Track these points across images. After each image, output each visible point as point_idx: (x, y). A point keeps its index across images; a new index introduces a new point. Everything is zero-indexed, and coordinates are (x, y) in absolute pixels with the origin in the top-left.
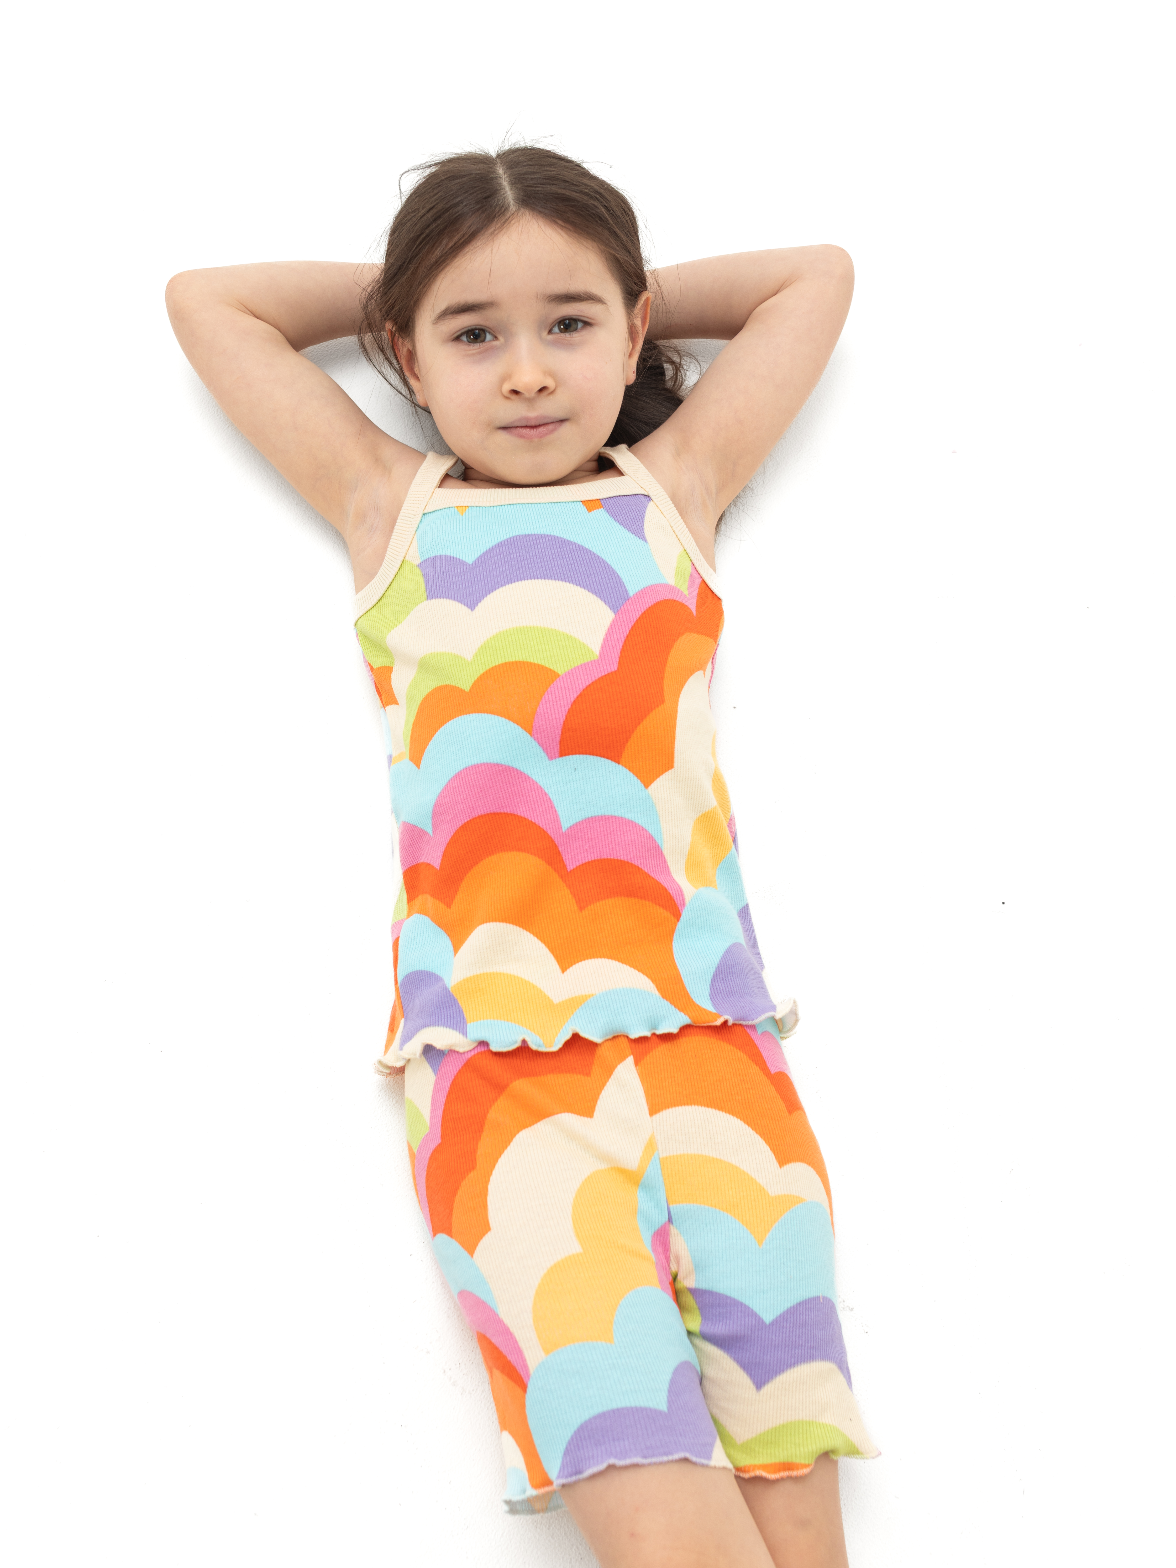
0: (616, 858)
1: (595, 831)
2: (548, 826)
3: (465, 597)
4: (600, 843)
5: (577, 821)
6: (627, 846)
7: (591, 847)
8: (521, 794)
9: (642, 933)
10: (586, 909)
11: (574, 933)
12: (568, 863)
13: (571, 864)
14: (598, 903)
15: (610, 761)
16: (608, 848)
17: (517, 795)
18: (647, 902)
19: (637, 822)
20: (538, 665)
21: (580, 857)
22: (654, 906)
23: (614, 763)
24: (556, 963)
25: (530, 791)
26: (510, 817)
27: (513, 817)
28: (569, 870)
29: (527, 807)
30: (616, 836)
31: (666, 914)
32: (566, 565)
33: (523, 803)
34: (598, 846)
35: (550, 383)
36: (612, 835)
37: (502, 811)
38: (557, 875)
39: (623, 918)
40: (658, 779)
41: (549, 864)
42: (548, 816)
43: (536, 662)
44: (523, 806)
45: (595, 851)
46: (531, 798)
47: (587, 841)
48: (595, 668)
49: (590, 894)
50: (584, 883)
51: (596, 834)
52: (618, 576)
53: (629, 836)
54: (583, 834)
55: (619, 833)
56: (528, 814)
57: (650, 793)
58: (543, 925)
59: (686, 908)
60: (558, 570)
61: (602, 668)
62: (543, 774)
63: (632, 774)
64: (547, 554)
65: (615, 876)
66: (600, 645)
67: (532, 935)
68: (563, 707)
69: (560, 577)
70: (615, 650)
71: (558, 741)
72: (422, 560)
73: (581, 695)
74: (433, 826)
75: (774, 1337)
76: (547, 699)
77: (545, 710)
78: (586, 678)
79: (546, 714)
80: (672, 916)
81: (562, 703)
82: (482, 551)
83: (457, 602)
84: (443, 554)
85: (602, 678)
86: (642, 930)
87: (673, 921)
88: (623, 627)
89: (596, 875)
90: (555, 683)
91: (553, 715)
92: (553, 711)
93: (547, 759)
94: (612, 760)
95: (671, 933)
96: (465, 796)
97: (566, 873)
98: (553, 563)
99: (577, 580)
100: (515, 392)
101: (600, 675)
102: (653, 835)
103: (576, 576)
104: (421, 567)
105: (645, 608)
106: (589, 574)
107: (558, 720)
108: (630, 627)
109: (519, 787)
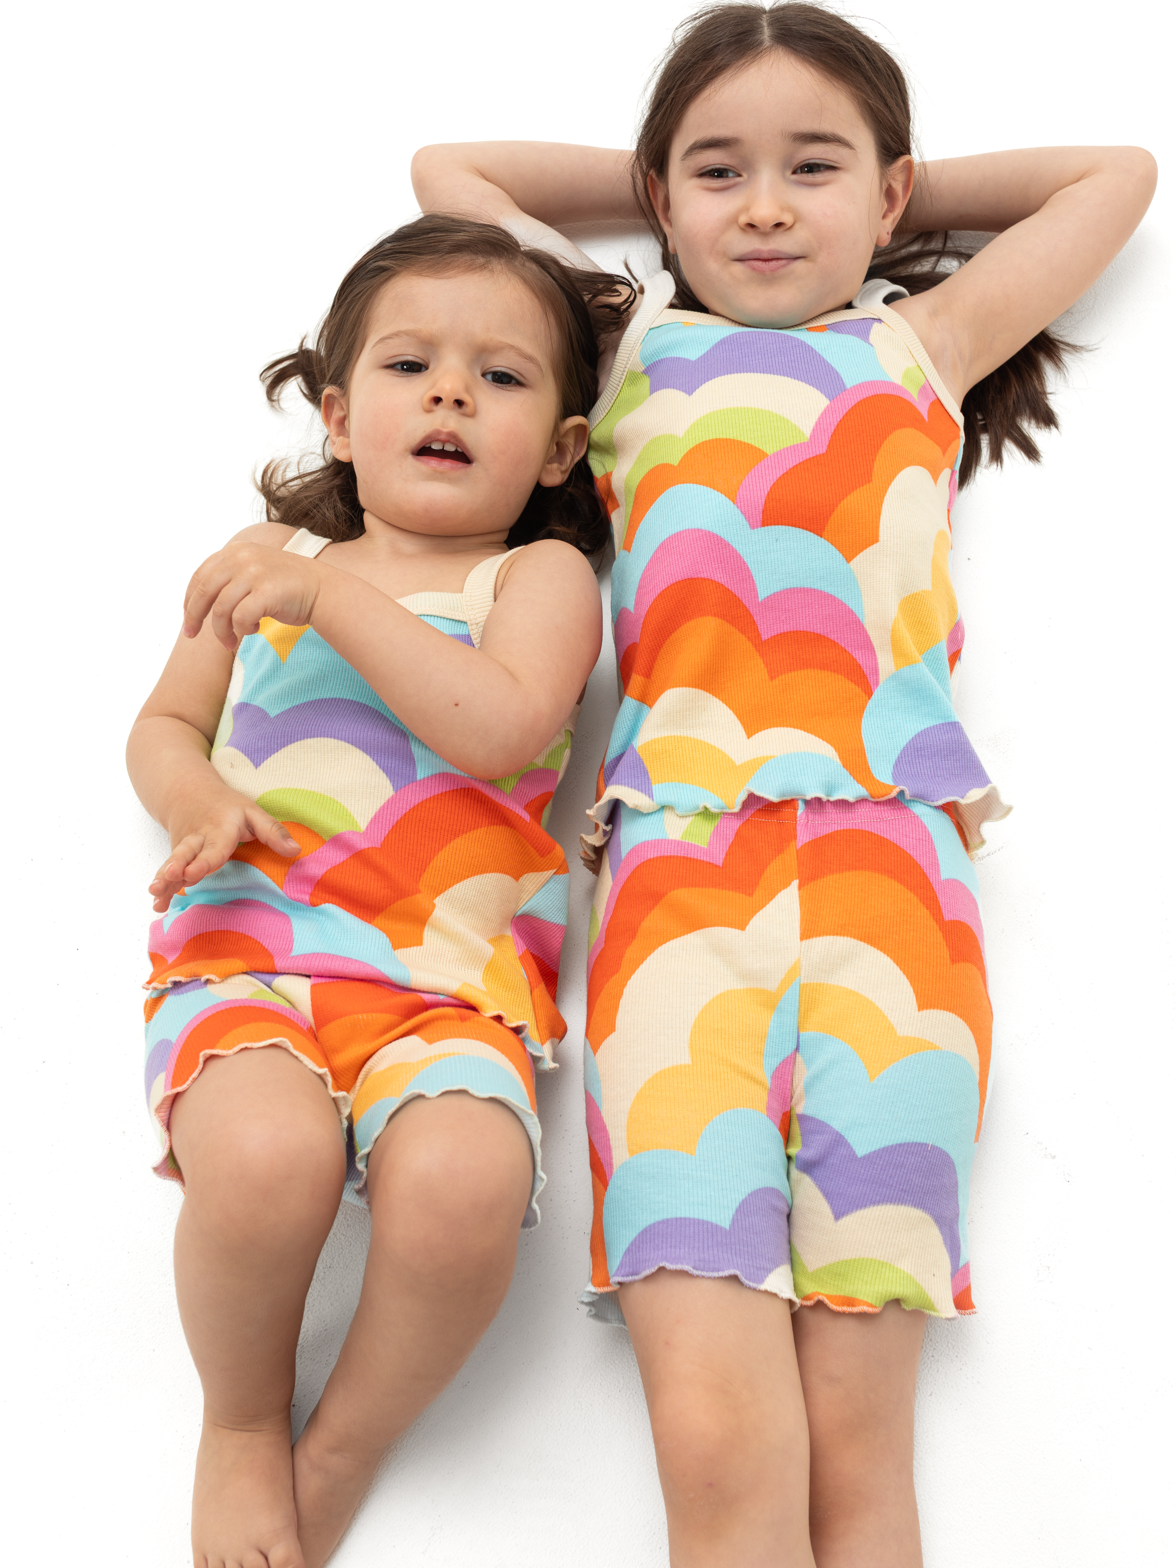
0: (812, 631)
1: (793, 603)
2: (743, 595)
3: (684, 385)
4: (797, 615)
5: (776, 591)
6: (824, 620)
7: (788, 619)
8: (719, 560)
9: (832, 705)
10: (777, 678)
11: (763, 702)
12: (763, 633)
13: (766, 634)
14: (789, 674)
15: (812, 534)
16: (804, 621)
17: (716, 561)
18: (840, 676)
19: (836, 596)
20: (748, 444)
21: (775, 628)
22: (847, 680)
23: (816, 536)
24: (743, 729)
25: (728, 558)
26: (707, 582)
27: (710, 582)
28: (763, 640)
29: (725, 574)
30: (814, 610)
31: (858, 690)
32: (787, 362)
34: (794, 617)
35: (787, 219)
36: (810, 608)
37: (699, 576)
38: (751, 644)
39: (814, 689)
40: (861, 554)
41: (742, 632)
42: (745, 585)
43: (746, 441)
44: (721, 572)
45: (791, 622)
46: (729, 566)
47: (784, 612)
48: (803, 450)
49: (782, 664)
50: (777, 653)
51: (793, 605)
52: (837, 373)
53: (827, 610)
54: (780, 605)
55: (817, 606)
56: (725, 580)
57: (852, 567)
58: (733, 693)
59: (879, 687)
60: (778, 367)
61: (810, 451)
62: (743, 542)
63: (834, 548)
64: (769, 350)
65: (810, 649)
66: (812, 428)
67: (721, 702)
68: (768, 482)
69: (778, 371)
70: (826, 434)
71: (761, 511)
72: (647, 365)
73: (787, 473)
74: (636, 602)
75: (862, 1171)
76: (753, 475)
77: (751, 483)
78: (794, 458)
79: (751, 486)
80: (864, 694)
81: (768, 478)
82: (706, 350)
83: (675, 390)
84: (668, 356)
85: (810, 459)
86: (832, 703)
87: (864, 698)
88: (837, 412)
89: (790, 647)
90: (762, 462)
91: (758, 488)
92: (758, 485)
93: (749, 528)
94: (814, 533)
95: (861, 709)
96: (666, 564)
97: (760, 642)
98: (773, 359)
99: (795, 374)
100: (751, 226)
101: (808, 457)
102: (854, 610)
103: (795, 371)
104: (646, 372)
105: (862, 398)
106: (808, 370)
107: (762, 492)
108: (845, 413)
109: (718, 553)
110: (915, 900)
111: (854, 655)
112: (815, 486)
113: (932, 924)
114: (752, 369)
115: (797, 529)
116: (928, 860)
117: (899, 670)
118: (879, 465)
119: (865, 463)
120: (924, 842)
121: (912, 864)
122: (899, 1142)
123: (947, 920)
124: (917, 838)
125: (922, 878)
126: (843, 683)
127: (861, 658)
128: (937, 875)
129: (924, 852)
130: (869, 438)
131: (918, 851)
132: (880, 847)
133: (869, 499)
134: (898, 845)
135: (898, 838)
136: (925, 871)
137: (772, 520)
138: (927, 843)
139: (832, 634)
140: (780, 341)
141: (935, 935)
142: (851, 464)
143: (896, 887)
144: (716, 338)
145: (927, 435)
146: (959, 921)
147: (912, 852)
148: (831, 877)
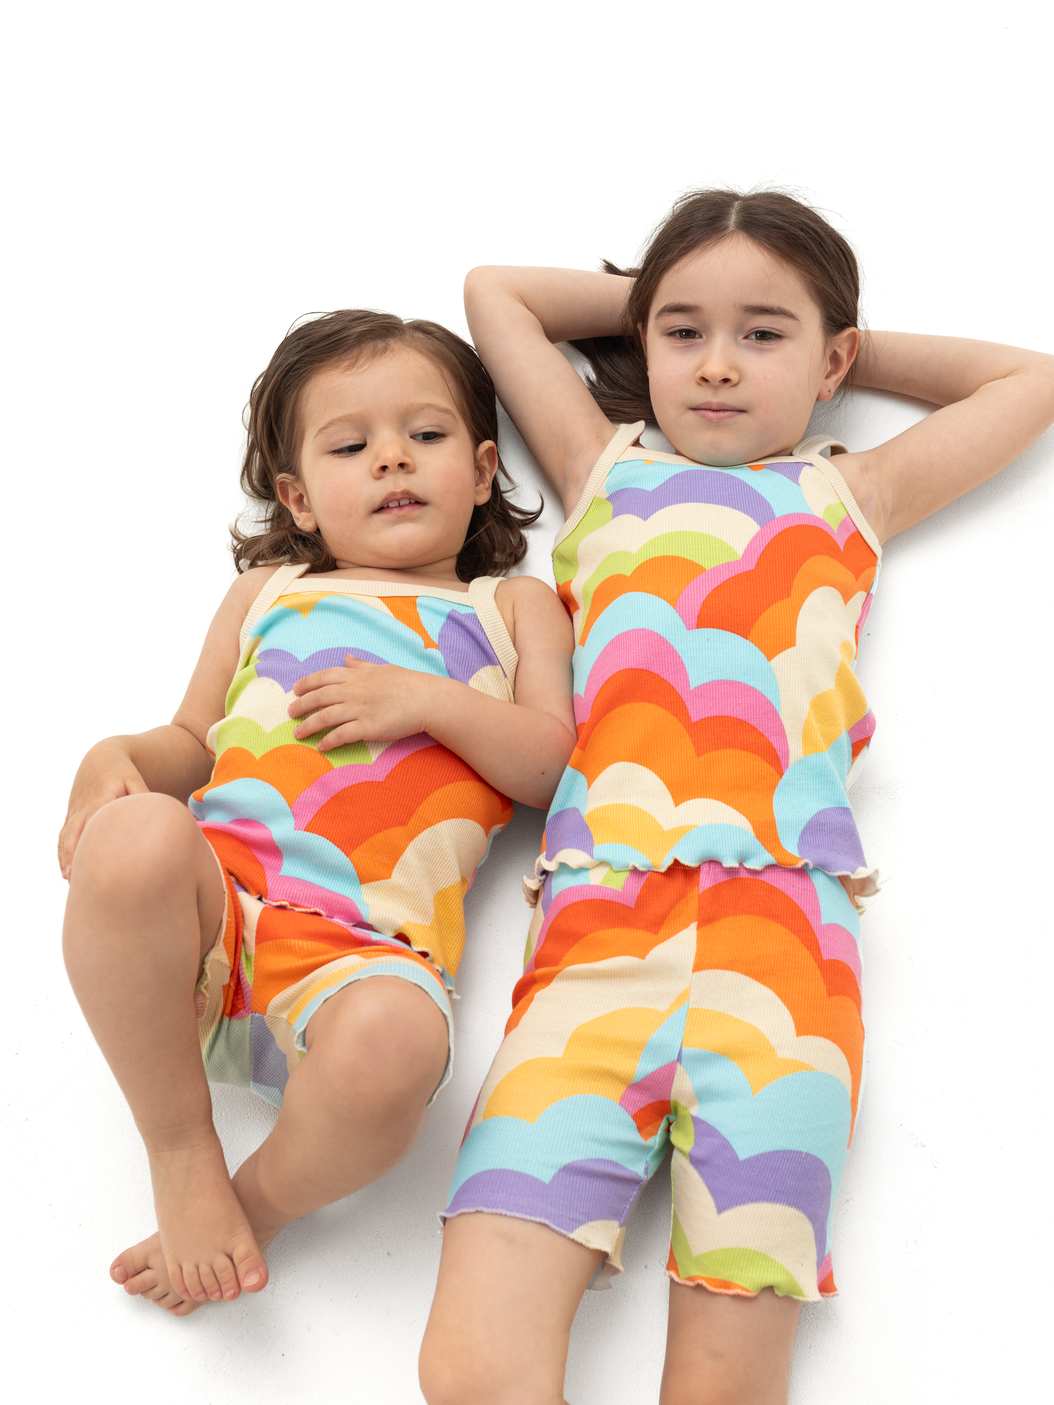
0: (735, 717)
1: (720, 693)
2: (677, 684)
3: (641, 511)
4: (723, 703)
5: (705, 682)
6: (746, 708)
7: (714, 705)
8: (657, 654)
9: (749, 782)
10: (703, 756)
11: (690, 775)
12: (692, 716)
13: (695, 717)
14: (714, 752)
15: (739, 636)
16: (729, 708)
17: (654, 655)
18: (757, 757)
19: (757, 688)
20: (690, 561)
21: (703, 712)
22: (763, 761)
23: (742, 638)
24: (671, 798)
25: (666, 653)
26: (645, 673)
28: (693, 722)
29: (661, 666)
30: (737, 699)
31: (772, 770)
32: (727, 495)
33: (658, 662)
34: (720, 704)
35: (733, 376)
36: (734, 697)
37: (641, 667)
38: (682, 725)
39: (735, 766)
40: (780, 654)
41: (674, 715)
42: (679, 676)
43: (688, 558)
44: (658, 664)
45: (718, 709)
46: (666, 659)
47: (711, 699)
48: (736, 567)
49: (708, 744)
50: (704, 734)
51: (720, 695)
52: (769, 504)
53: (749, 700)
54: (708, 694)
55: (740, 697)
56: (661, 671)
57: (772, 665)
58: (664, 766)
59: (788, 769)
61: (742, 567)
62: (680, 640)
63: (757, 648)
64: (713, 485)
65: (733, 731)
66: (744, 549)
67: (654, 773)
68: (704, 592)
69: (720, 502)
70: (756, 554)
71: (696, 616)
72: (611, 493)
73: (721, 585)
74: (586, 688)
75: (743, 1173)
76: (692, 586)
77: (690, 593)
78: (727, 573)
79: (690, 596)
80: (776, 773)
81: (704, 589)
82: (661, 483)
83: (633, 515)
84: (628, 487)
85: (741, 574)
86: (749, 779)
87: (777, 777)
88: (766, 537)
89: (716, 729)
90: (701, 575)
91: (696, 597)
92: (696, 594)
93: (685, 629)
94: (741, 636)
95: (774, 787)
96: (614, 657)
97: (690, 724)
98: (716, 492)
99: (734, 504)
100: (704, 380)
101: (739, 572)
102: (772, 701)
103: (734, 502)
104: (609, 499)
105: (788, 527)
106: (744, 501)
107: (699, 601)
108: (772, 537)
109: (657, 648)
110: (798, 941)
111: (770, 739)
112: (744, 597)
113: (811, 962)
114: (698, 499)
115: (727, 632)
116: (810, 907)
117: (807, 756)
118: (798, 583)
119: (786, 580)
120: (809, 892)
121: (796, 911)
122: (776, 1149)
123: (825, 959)
124: (803, 888)
125: (804, 923)
126: (760, 763)
127: (775, 743)
128: (818, 921)
129: (808, 901)
130: (791, 560)
131: (803, 899)
132: (770, 894)
133: (788, 611)
134: (786, 893)
135: (786, 887)
136: (807, 917)
137: (706, 624)
138: (811, 893)
139: (752, 720)
140: (723, 479)
141: (814, 972)
142: (775, 580)
143: (781, 931)
144: (670, 474)
145: (841, 562)
146: (836, 960)
147: (797, 900)
148: (726, 919)
